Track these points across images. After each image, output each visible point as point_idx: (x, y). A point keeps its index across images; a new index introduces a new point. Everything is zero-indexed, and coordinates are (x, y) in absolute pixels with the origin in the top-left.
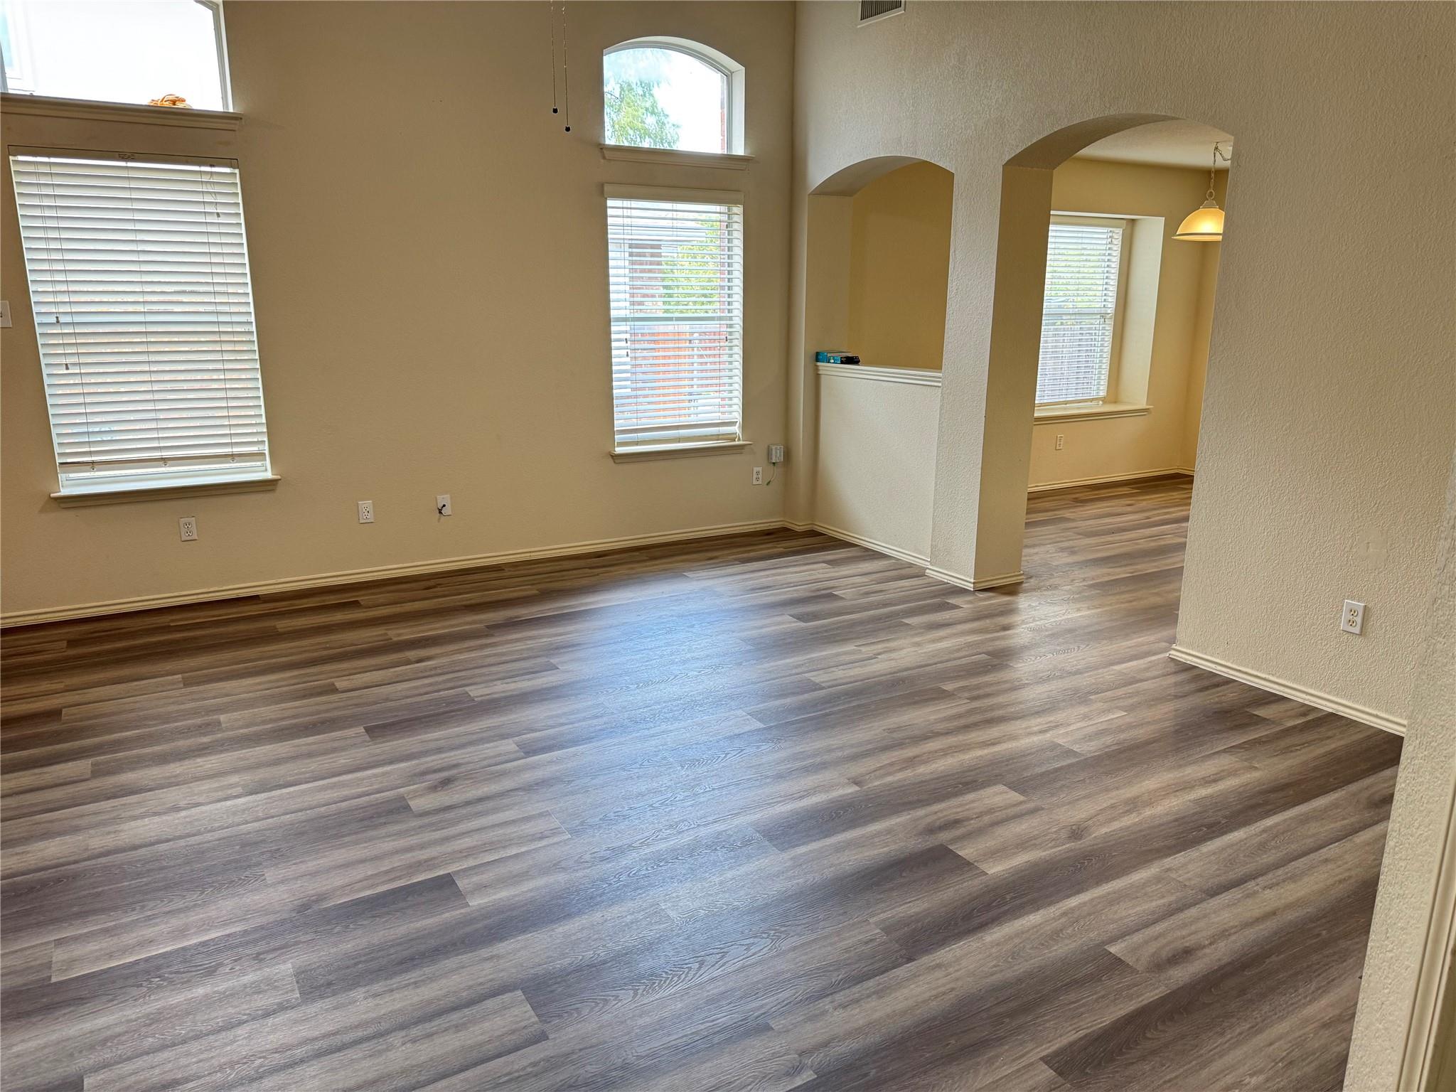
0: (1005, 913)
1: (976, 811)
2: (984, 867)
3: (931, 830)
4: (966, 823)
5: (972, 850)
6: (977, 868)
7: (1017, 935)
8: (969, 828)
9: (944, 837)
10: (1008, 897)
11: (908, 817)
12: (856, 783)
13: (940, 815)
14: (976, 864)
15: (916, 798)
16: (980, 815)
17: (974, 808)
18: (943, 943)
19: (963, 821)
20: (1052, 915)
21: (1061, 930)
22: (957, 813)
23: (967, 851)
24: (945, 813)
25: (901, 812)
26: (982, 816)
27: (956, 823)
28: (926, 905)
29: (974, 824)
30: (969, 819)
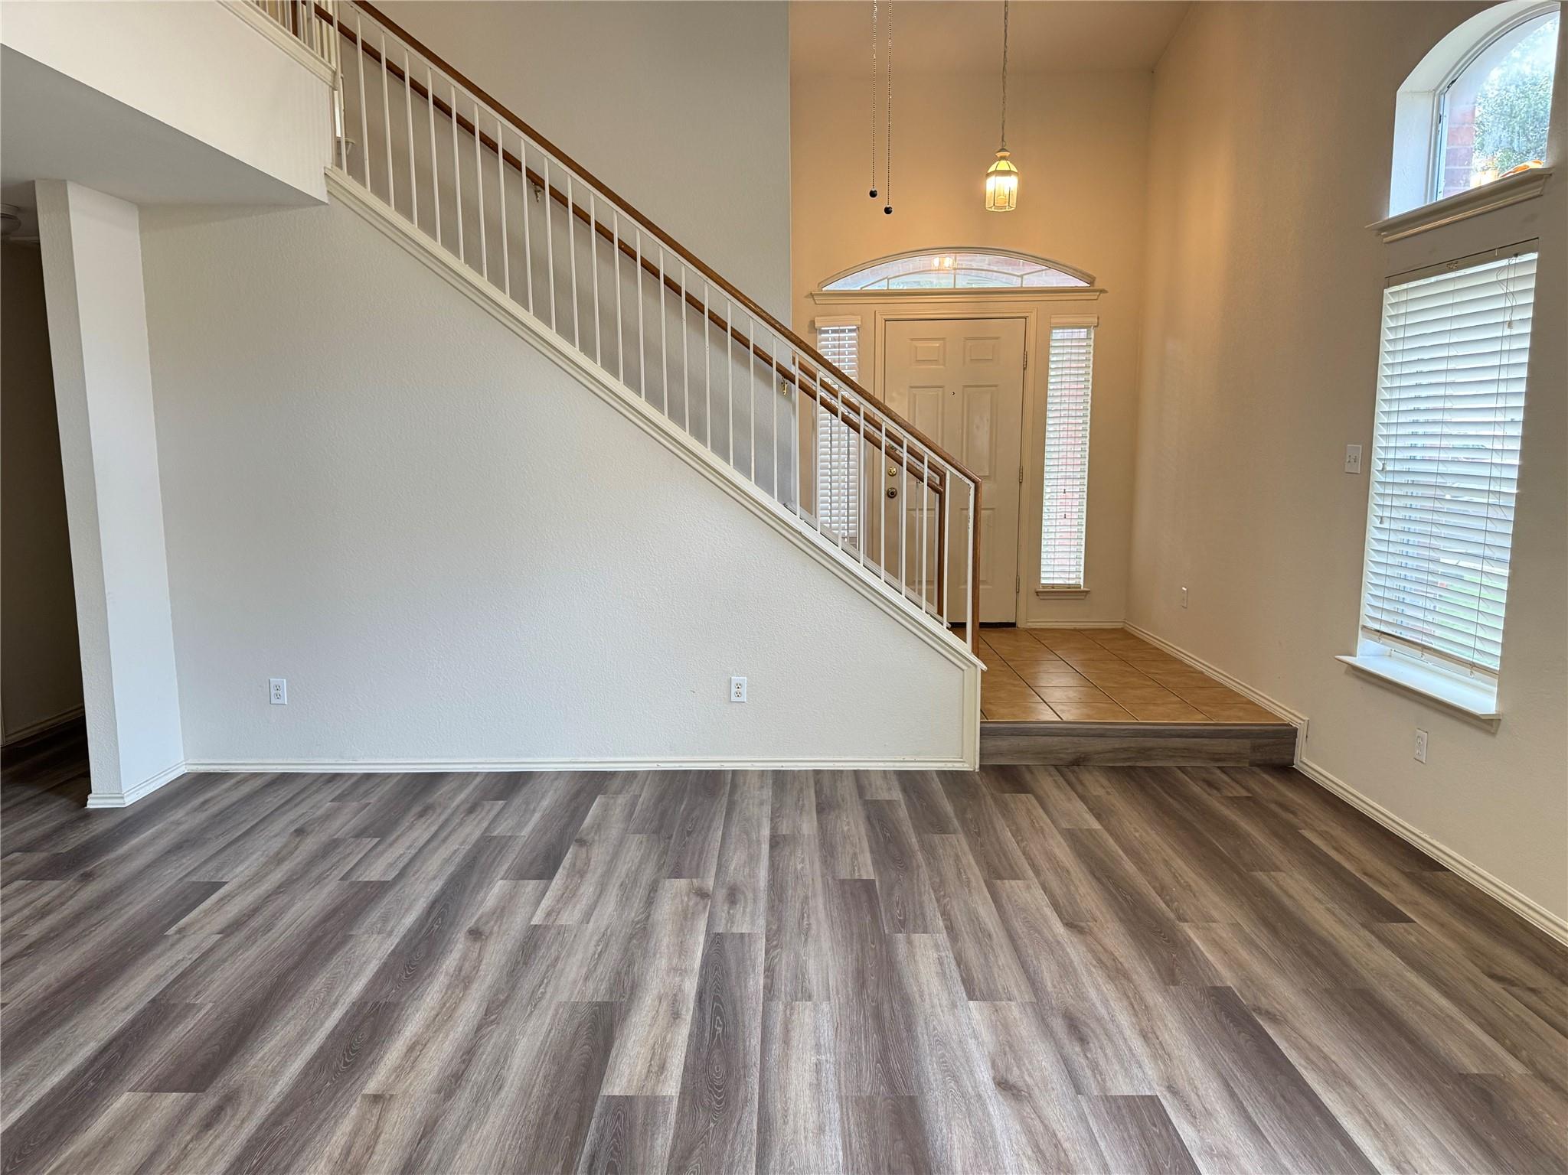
0: (86, 1070)
1: (195, 1154)
2: (140, 1096)
3: (230, 1099)
4: (195, 1131)
5: (163, 1104)
6: (145, 1091)
7: (64, 1060)
8: (186, 1128)
9: (208, 1101)
10: (92, 1084)
11: (270, 1099)
12: (376, 1098)
13: (236, 1122)
14: (149, 1094)
15: (287, 1123)
16: (185, 1153)
17: (200, 1157)
18: (133, 1022)
19: (201, 1131)
20: (34, 1092)
21: (18, 1086)
22: (217, 1137)
23: (170, 1102)
24: (231, 1129)
25: (285, 1099)
26: (182, 1153)
27: (209, 1123)
28: (173, 1036)
29: (184, 1135)
30: (197, 1137)
